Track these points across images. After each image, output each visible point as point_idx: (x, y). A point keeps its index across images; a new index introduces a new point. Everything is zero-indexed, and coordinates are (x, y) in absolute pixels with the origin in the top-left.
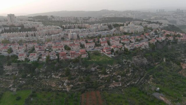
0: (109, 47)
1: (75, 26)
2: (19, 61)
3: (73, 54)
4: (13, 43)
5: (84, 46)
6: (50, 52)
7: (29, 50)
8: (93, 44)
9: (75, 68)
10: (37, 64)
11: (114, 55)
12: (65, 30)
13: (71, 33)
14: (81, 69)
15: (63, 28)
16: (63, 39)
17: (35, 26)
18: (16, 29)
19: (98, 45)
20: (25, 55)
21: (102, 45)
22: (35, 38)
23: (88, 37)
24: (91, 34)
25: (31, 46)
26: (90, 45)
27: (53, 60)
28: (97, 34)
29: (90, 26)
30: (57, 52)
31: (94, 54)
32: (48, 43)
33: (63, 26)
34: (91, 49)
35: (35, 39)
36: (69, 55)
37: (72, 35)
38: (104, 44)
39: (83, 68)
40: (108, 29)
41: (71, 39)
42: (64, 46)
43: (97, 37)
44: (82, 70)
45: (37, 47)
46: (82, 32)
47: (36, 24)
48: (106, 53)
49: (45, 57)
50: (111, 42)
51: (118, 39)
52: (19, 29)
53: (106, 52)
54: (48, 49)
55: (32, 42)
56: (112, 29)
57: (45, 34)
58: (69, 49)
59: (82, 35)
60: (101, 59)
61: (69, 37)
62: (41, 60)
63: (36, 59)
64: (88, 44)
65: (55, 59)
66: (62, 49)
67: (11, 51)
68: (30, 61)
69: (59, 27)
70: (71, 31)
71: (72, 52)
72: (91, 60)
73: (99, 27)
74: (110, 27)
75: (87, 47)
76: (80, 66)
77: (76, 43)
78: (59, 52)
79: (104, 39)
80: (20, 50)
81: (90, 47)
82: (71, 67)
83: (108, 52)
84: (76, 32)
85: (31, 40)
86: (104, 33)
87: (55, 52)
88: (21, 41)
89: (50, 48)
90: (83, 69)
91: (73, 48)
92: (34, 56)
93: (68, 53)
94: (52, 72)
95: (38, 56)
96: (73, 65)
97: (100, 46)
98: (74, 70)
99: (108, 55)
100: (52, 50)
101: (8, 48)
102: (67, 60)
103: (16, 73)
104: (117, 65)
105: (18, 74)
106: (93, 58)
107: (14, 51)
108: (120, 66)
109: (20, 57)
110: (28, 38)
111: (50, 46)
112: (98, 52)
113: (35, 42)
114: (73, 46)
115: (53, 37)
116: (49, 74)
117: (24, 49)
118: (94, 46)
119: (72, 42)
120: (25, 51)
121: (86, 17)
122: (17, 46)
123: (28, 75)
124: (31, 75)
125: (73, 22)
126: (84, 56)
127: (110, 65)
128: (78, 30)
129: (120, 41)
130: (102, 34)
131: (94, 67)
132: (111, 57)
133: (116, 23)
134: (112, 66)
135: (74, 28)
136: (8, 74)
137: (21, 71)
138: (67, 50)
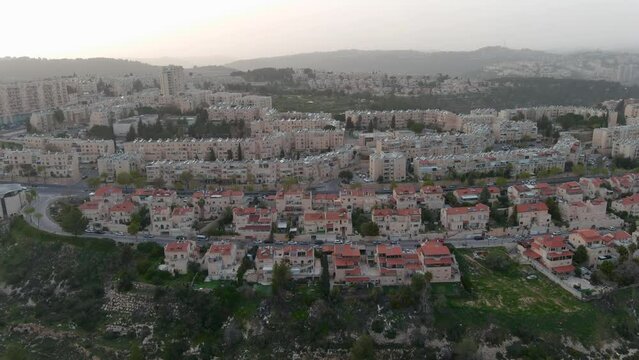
0: (555, 230)
1: (394, 118)
2: (166, 275)
3: (389, 263)
4: (159, 184)
5: (438, 219)
6: (291, 236)
7: (212, 219)
8: (481, 216)
9: (399, 339)
10: (233, 295)
11: (595, 281)
12: (356, 133)
13: (383, 155)
14: (428, 344)
15: (350, 126)
16: (346, 176)
17: (248, 112)
18: (179, 122)
19: (501, 217)
20: (191, 248)
21: (525, 218)
22: (238, 169)
23: (452, 174)
24: (467, 161)
25: (218, 201)
26: (466, 217)
27: (303, 281)
28: (494, 159)
29: (455, 121)
30: (319, 237)
31: (486, 263)
32: (288, 197)
33: (350, 119)
34: (470, 234)
35: (239, 171)
36: (372, 264)
37: (387, 161)
38: (532, 214)
39: (436, 343)
40: (536, 135)
41: (380, 180)
42: (349, 214)
43: (491, 174)
44: (430, 350)
45: (241, 212)
46: (425, 147)
47: (251, 104)
48: (548, 266)
49: (268, 267)
50: (566, 209)
51: (597, 194)
52: (190, 123)
53: (548, 263)
54: (284, 226)
55: (228, 182)
56: (557, 136)
57: (279, 151)
58: (374, 230)
59: (429, 164)
60: (526, 300)
61: (374, 166)
62: (250, 276)
63: (231, 273)
64: (457, 209)
65: (311, 278)
66: (343, 229)
67: (142, 220)
68: (207, 280)
69: (334, 123)
70: (379, 144)
71: (389, 250)
72: (475, 298)
73: (497, 127)
74: (548, 131)
75: (454, 227)
76: (424, 329)
77: (402, 200)
78: (331, 238)
79: (528, 190)
80: (177, 218)
81: (465, 225)
82: (378, 328)
83: (558, 263)
84: (402, 148)
85: (224, 177)
86: (527, 157)
87: (314, 237)
88: (187, 177)
89: (292, 216)
90: (438, 349)
91: (388, 228)
92: (225, 258)
93: (369, 253)
94: (293, 348)
95: (243, 253)
96: (389, 319)
97: (516, 224)
98: (393, 346)
99: (557, 281)
100: (301, 230)
101: (136, 210)
102: (362, 287)
103: (146, 333)
104: (615, 345)
105: (150, 337)
106: (486, 290)
107: (154, 224)
108: (632, 352)
109: (172, 254)
110: (212, 165)
111: (292, 209)
112: (508, 258)
113: (240, 183)
114: (388, 219)
115: (307, 166)
116: (277, 355)
117: (191, 214)
118: (485, 222)
119: (385, 197)
120: (196, 226)
121: (428, 77)
122: (169, 200)
123: (192, 349)
124: (203, 351)
125: (381, 94)
126: (442, 275)
127: (574, 341)
128: (409, 137)
129: (609, 202)
130: (517, 163)
131: (494, 341)
132: (578, 294)
133: (569, 109)
134: (588, 349)
135: (393, 126)
136: (117, 329)
137: (165, 324)
138: (363, 236)
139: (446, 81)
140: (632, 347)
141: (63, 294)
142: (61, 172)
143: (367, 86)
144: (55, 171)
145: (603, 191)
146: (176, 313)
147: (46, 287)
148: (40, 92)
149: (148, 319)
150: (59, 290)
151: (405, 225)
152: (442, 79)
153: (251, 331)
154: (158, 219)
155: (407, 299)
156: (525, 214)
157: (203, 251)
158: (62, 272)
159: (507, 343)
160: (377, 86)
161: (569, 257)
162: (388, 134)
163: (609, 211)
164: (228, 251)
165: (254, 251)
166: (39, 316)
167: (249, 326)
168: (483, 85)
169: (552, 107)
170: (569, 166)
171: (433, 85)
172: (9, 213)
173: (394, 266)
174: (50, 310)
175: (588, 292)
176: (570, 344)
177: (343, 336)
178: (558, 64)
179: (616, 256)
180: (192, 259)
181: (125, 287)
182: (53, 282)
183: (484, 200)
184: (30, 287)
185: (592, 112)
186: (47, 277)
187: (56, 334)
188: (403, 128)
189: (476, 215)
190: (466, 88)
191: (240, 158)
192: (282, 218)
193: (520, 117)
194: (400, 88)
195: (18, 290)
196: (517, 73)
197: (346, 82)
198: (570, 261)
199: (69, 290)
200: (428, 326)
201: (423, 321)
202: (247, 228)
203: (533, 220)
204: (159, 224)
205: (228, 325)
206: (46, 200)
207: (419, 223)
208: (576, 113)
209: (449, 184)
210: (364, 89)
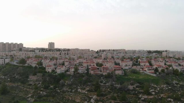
8: (131, 63)
9: (107, 84)
10: (63, 76)
14: (114, 85)
21: (142, 64)
25: (61, 61)
26: (126, 63)
27: (82, 73)
28: (135, 55)
31: (131, 72)
32: (79, 60)
36: (101, 71)
38: (144, 63)
39: (117, 85)
41: (105, 59)
45: (67, 61)
48: (148, 72)
49: (73, 70)
50: (153, 63)
63: (63, 72)
66: (94, 65)
71: (105, 67)
75: (123, 65)
76: (114, 83)
77: (110, 60)
79: (143, 60)
81: (127, 65)
82: (101, 82)
83: (150, 71)
90: (117, 87)
91: (106, 65)
92: (62, 68)
93: (100, 69)
94: (78, 86)
95: (66, 69)
96: (104, 80)
97: (140, 65)
98: (105, 86)
99: (150, 74)
103: (39, 83)
104: (165, 86)
105: (40, 84)
107: (43, 64)
109: (48, 68)
110: (60, 56)
115: (85, 56)
116: (74, 87)
118: (131, 65)
123: (51, 86)
124: (54, 86)
126: (119, 73)
131: (132, 84)
132: (155, 76)
134: (158, 86)
136: (31, 83)
140: (170, 87)
141: (18, 78)
142: (20, 57)
144: (18, 57)
146: (47, 79)
147: (14, 76)
149: (40, 81)
150: (17, 77)
151: (110, 65)
153: (67, 83)
155: (109, 76)
158: (18, 73)
159: (136, 85)
161: (153, 70)
166: (10, 82)
167: (67, 82)
172: (5, 63)
173: (106, 70)
176: (153, 85)
177: (92, 83)
180: (53, 69)
181: (35, 75)
184: (9, 76)
186: (14, 74)
189: (129, 63)
191: (68, 54)
195: (6, 77)
199: (19, 77)
200: (115, 82)
201: (113, 81)
202: (68, 65)
203: (145, 65)
204: (45, 64)
207: (114, 64)
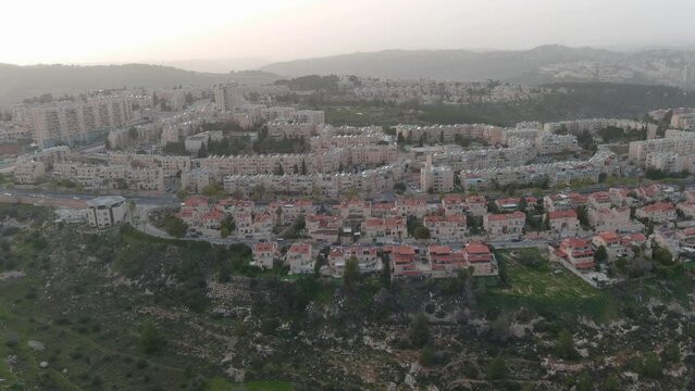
0: (582, 233)
1: (442, 132)
2: (256, 269)
3: (439, 260)
4: (237, 196)
5: (482, 224)
6: (356, 239)
7: (286, 225)
8: (519, 221)
9: (447, 319)
10: (312, 285)
11: (610, 274)
12: (407, 147)
13: (432, 168)
14: (470, 322)
15: (401, 140)
16: (400, 188)
17: (305, 127)
18: (242, 138)
19: (536, 223)
20: (275, 247)
21: (556, 223)
22: (304, 182)
23: (495, 186)
24: (509, 172)
25: (292, 210)
26: (505, 222)
27: (367, 275)
29: (500, 134)
30: (379, 240)
31: (521, 261)
32: (351, 206)
33: (401, 134)
34: (508, 237)
35: (305, 184)
36: (425, 261)
37: (436, 174)
38: (563, 220)
39: (477, 321)
40: (578, 148)
41: (430, 191)
42: (404, 221)
43: (530, 185)
44: (472, 326)
45: (312, 219)
46: (471, 161)
47: (305, 119)
48: (572, 264)
49: (340, 263)
50: (593, 215)
51: (624, 203)
52: (252, 139)
53: (573, 260)
54: (349, 230)
55: (296, 194)
56: (595, 150)
57: (338, 165)
58: (425, 234)
59: (475, 177)
60: (553, 288)
61: (425, 178)
62: (324, 269)
63: (310, 267)
64: (497, 216)
65: (374, 272)
66: (400, 233)
67: (228, 226)
68: (290, 273)
69: (387, 138)
70: (429, 158)
71: (439, 249)
72: (510, 287)
73: (539, 140)
74: (587, 143)
75: (494, 231)
76: (467, 311)
77: (450, 208)
78: (389, 240)
79: (562, 199)
80: (258, 225)
81: (504, 229)
82: (430, 309)
83: (581, 260)
84: (450, 161)
85: (292, 189)
86: (564, 170)
87: (374, 240)
88: (260, 189)
89: (355, 222)
90: (478, 326)
91: (438, 232)
92: (303, 256)
93: (422, 253)
94: (363, 325)
95: (317, 252)
96: (439, 303)
97: (549, 228)
98: (442, 323)
99: (579, 274)
100: (363, 234)
101: (223, 217)
102: (417, 279)
103: (246, 314)
104: (622, 322)
105: (249, 317)
106: (519, 281)
107: (239, 229)
108: (634, 328)
109: (259, 253)
110: (281, 178)
111: (355, 217)
112: (539, 257)
113: (306, 194)
114: (438, 224)
115: (365, 179)
116: (351, 330)
117: (270, 221)
118: (521, 227)
119: (435, 206)
120: (275, 231)
121: (478, 84)
122: (248, 209)
123: (283, 326)
124: (292, 327)
125: (430, 102)
126: (482, 269)
127: (588, 319)
128: (457, 151)
129: (633, 210)
130: (555, 175)
131: (523, 320)
132: (594, 284)
133: (612, 122)
134: (599, 325)
135: (442, 140)
136: (221, 311)
137: (259, 308)
138: (417, 239)
139: (496, 88)
140: (636, 324)
141: (173, 285)
142: (149, 185)
143: (415, 93)
144: (144, 185)
145: (630, 200)
146: (267, 298)
147: (159, 279)
148: (110, 109)
149: (246, 304)
150: (169, 283)
151: (452, 229)
152: (492, 85)
153: (329, 312)
154: (243, 225)
155: (453, 288)
156: (556, 220)
157: (284, 251)
158: (171, 268)
159: (534, 321)
160: (425, 94)
161: (590, 255)
162: (437, 148)
163: (633, 216)
164: (306, 250)
165: (326, 251)
166: (156, 302)
167: (326, 309)
168: (535, 91)
169: (595, 120)
170: (603, 177)
171: (482, 92)
172: (115, 222)
173: (443, 263)
174: (164, 297)
175: (603, 282)
176: (585, 322)
177: (402, 315)
178: (620, 64)
179: (631, 254)
180: (276, 257)
181: (225, 279)
182: (163, 276)
183: (522, 207)
184: (145, 280)
185: (633, 125)
186: (157, 272)
187: (174, 315)
188: (451, 142)
189: (513, 221)
190: (517, 96)
192: (346, 225)
193: (561, 131)
194: (449, 95)
195: (136, 282)
196: (575, 75)
197: (392, 90)
198: (592, 258)
199: (178, 282)
200: (470, 309)
201: (467, 305)
202: (318, 232)
203: (564, 225)
204: (244, 229)
205: (311, 307)
206: (144, 210)
207: (465, 228)
208: (618, 126)
209: (492, 194)
210: (412, 96)
